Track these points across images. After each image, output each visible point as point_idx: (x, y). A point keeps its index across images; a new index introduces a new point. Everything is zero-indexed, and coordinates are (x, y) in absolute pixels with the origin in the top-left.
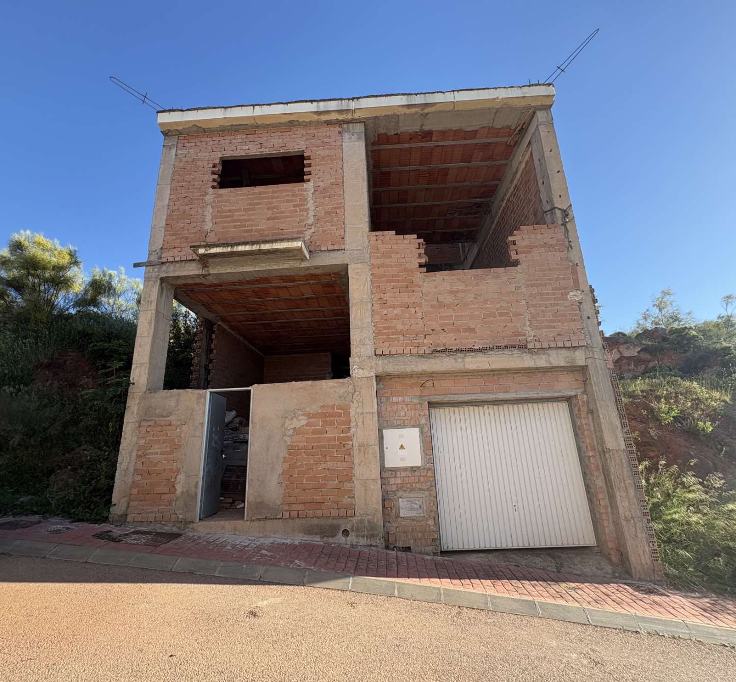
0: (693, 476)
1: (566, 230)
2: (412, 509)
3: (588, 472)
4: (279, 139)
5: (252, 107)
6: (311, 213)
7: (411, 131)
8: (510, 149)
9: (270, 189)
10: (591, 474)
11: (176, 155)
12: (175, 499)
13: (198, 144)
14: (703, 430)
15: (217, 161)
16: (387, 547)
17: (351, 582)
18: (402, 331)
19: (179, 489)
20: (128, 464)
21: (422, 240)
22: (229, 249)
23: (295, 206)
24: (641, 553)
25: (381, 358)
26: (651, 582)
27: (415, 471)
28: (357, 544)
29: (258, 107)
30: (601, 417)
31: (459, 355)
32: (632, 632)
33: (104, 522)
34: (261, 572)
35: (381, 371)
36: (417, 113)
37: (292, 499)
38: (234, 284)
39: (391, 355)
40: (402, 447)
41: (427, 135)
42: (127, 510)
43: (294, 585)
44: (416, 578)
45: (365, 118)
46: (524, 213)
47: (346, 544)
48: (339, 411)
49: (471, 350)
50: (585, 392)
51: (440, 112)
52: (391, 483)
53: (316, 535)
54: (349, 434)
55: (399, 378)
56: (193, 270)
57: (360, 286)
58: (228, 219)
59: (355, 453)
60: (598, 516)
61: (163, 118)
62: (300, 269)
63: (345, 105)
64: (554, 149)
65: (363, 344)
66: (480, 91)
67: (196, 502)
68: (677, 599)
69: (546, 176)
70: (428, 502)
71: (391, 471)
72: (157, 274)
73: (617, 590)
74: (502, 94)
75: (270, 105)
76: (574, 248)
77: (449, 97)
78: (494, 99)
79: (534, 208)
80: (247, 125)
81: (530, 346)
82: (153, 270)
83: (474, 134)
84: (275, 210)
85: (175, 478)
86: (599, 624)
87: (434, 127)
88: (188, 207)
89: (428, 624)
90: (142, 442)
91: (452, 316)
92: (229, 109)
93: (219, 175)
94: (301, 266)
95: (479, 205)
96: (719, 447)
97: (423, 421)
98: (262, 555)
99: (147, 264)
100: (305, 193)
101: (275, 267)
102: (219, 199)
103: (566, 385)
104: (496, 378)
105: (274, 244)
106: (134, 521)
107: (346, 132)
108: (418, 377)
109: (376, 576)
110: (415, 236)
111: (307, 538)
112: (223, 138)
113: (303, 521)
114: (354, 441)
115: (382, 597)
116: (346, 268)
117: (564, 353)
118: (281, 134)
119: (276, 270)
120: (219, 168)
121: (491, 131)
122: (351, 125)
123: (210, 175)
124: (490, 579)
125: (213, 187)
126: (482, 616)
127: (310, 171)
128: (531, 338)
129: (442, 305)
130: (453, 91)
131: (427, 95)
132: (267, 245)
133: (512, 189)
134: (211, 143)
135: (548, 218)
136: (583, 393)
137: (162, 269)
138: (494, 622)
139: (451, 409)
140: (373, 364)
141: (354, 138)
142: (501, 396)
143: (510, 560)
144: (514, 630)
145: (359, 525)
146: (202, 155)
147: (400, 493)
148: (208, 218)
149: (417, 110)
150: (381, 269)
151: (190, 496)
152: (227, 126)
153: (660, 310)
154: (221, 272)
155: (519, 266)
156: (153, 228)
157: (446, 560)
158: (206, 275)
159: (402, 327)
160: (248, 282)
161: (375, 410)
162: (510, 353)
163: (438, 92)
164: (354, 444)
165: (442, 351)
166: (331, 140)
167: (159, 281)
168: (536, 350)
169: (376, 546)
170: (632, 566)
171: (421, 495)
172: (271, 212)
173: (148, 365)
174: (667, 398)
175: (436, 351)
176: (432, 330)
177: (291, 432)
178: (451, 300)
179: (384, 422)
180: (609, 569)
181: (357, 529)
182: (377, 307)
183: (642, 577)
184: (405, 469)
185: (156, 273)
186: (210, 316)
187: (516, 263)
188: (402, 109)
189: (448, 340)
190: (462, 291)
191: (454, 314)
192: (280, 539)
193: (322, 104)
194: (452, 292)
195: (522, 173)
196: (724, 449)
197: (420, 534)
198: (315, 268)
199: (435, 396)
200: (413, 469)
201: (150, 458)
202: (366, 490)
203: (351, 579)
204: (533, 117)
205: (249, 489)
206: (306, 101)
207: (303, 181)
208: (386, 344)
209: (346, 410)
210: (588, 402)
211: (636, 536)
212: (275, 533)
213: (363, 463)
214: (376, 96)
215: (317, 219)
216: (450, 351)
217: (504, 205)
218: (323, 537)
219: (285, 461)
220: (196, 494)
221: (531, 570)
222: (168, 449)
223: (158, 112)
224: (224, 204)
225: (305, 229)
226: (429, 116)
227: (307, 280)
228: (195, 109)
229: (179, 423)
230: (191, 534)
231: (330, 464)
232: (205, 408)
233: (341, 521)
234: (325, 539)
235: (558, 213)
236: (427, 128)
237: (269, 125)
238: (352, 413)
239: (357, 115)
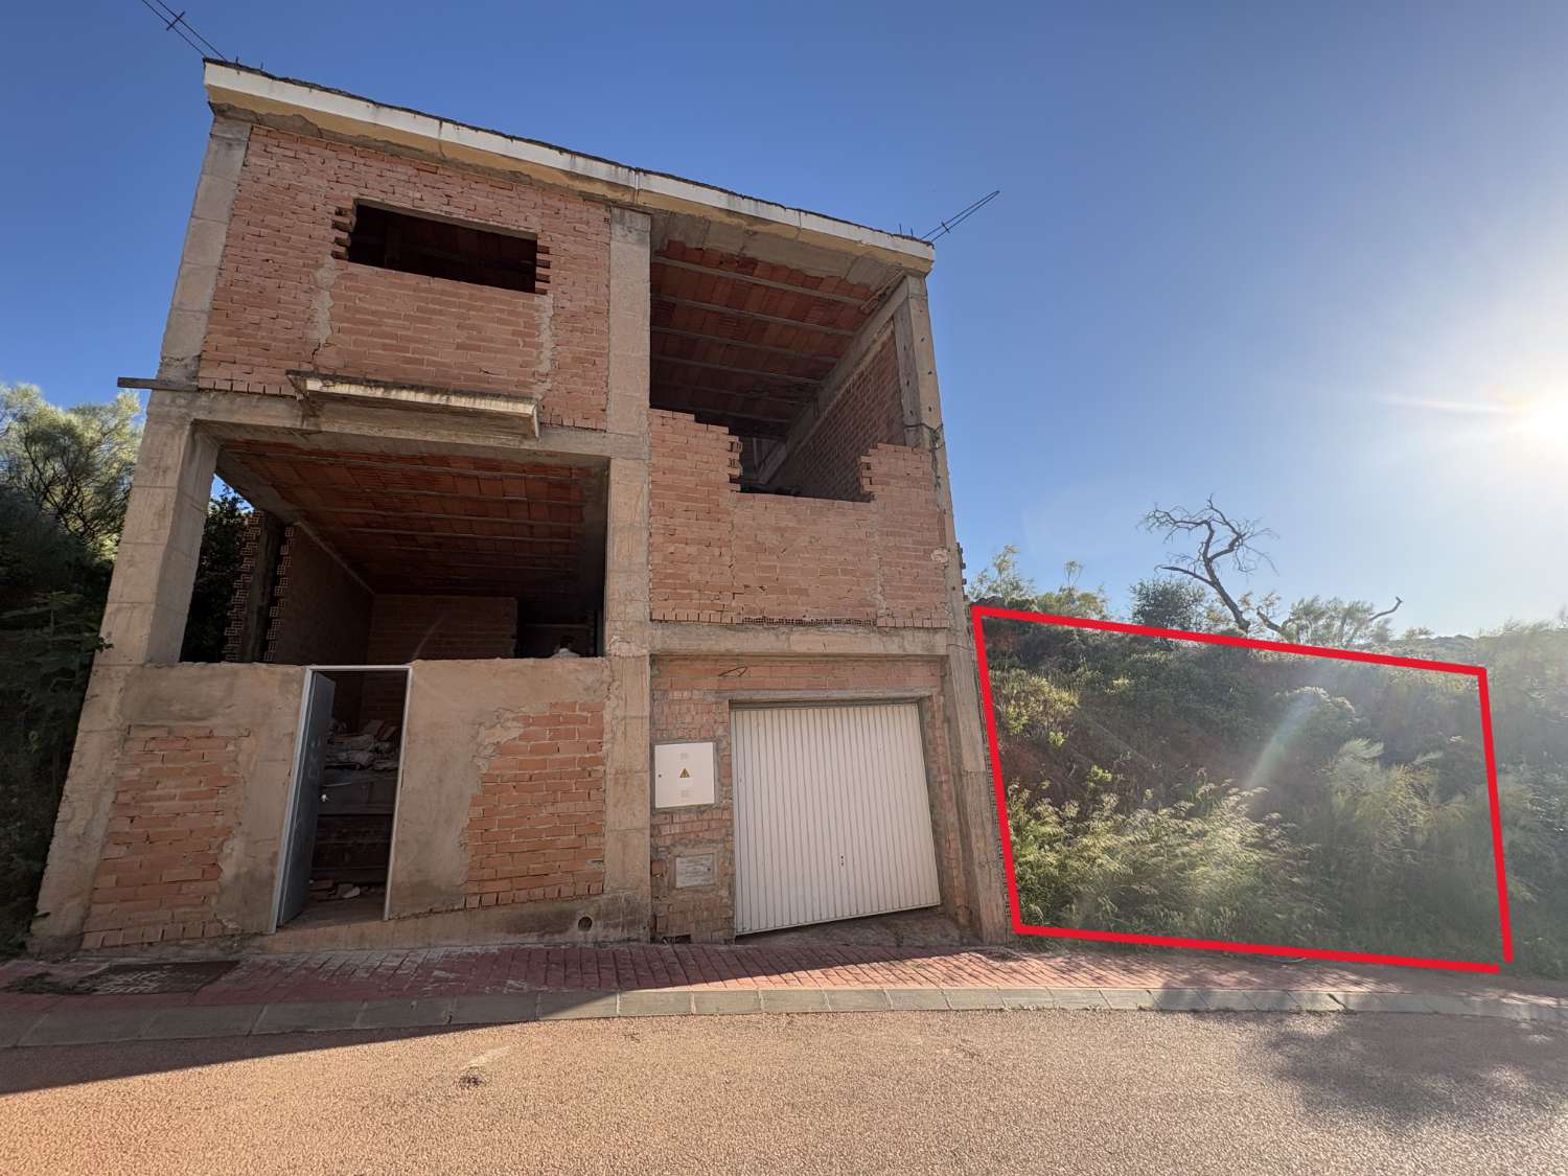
0: (1050, 804)
1: (935, 459)
2: (696, 873)
3: (937, 803)
4: (487, 197)
5: (437, 122)
6: (547, 354)
7: (724, 251)
8: (863, 317)
9: (465, 289)
10: (941, 807)
11: (244, 165)
12: (217, 890)
13: (302, 155)
14: (1054, 742)
15: (349, 205)
16: (653, 940)
17: (618, 1002)
18: (697, 582)
19: (228, 870)
20: (89, 823)
21: (737, 438)
22: (379, 393)
23: (514, 333)
24: (995, 908)
25: (660, 625)
26: (1001, 945)
27: (704, 811)
28: (606, 940)
29: (450, 125)
30: (961, 727)
31: (784, 629)
32: (996, 1010)
33: (16, 956)
34: (450, 1010)
35: (658, 647)
36: (739, 227)
37: (488, 873)
38: (368, 456)
39: (677, 622)
40: (685, 774)
41: (748, 264)
42: (83, 924)
43: (518, 1023)
44: (717, 981)
45: (655, 210)
46: (872, 418)
47: (586, 942)
48: (585, 714)
49: (800, 623)
50: (942, 692)
51: (776, 236)
52: (664, 833)
53: (530, 931)
54: (599, 754)
55: (686, 659)
56: (278, 417)
57: (631, 498)
58: (371, 329)
59: (609, 784)
60: (945, 863)
61: (220, 78)
62: (519, 451)
63: (622, 176)
64: (928, 339)
65: (631, 600)
66: (837, 223)
67: (271, 892)
68: (1034, 963)
69: (912, 373)
70: (722, 860)
71: (665, 813)
72: (184, 410)
73: (970, 960)
74: (866, 238)
75: (477, 129)
76: (943, 488)
77: (790, 218)
78: (856, 242)
79: (889, 416)
80: (421, 151)
81: (880, 623)
82: (173, 401)
83: (817, 282)
84: (475, 333)
85: (220, 847)
86: (961, 1008)
87: (760, 256)
88: (271, 284)
89: (756, 1046)
90: (132, 774)
91: (775, 567)
92: (387, 110)
93: (350, 234)
94: (522, 447)
95: (801, 387)
96: (1068, 764)
97: (720, 732)
98: (438, 980)
99: (156, 385)
100: (536, 314)
101: (470, 441)
102: (349, 284)
103: (920, 683)
104: (830, 666)
105: (478, 401)
106: (103, 946)
107: (617, 222)
108: (716, 660)
109: (657, 988)
110: (726, 430)
111: (514, 940)
112: (362, 161)
113: (504, 910)
114: (609, 764)
115: (673, 1018)
116: (605, 465)
117: (922, 636)
118: (491, 189)
119: (468, 446)
120: (349, 220)
121: (841, 284)
122: (627, 213)
123: (329, 227)
124: (819, 968)
125: (336, 256)
126: (822, 1021)
127: (548, 276)
128: (882, 611)
129: (761, 548)
130: (800, 211)
131: (759, 203)
132: (463, 400)
133: (855, 377)
134: (335, 164)
135: (911, 436)
136: (939, 694)
137: (198, 403)
138: (840, 1026)
139: (761, 713)
140: (646, 635)
141: (632, 237)
142: (836, 695)
143: (835, 938)
144: (868, 1033)
145: (610, 907)
146: (311, 181)
147: (676, 851)
148: (323, 317)
149: (741, 221)
150: (668, 475)
151: (255, 883)
152: (376, 140)
153: (1000, 572)
154: (347, 431)
155: (872, 502)
156: (176, 309)
157: (749, 949)
158: (310, 433)
159: (698, 577)
160: (400, 458)
161: (647, 713)
162: (853, 631)
163: (776, 205)
164: (608, 771)
165: (760, 622)
166: (590, 230)
167: (188, 427)
168: (887, 630)
169: (638, 940)
170: (983, 927)
171: (711, 850)
172: (465, 333)
173: (153, 607)
174: (1017, 699)
175: (749, 621)
176: (746, 586)
177: (489, 751)
178: (775, 542)
179: (659, 735)
180: (955, 934)
181: (605, 915)
182: (657, 539)
183: (994, 940)
184: (688, 809)
185: (178, 406)
186: (282, 508)
187: (868, 498)
188: (719, 214)
189: (768, 604)
190: (793, 529)
191: (779, 565)
192: (461, 947)
193: (580, 160)
194: (777, 529)
195: (875, 358)
196: (1075, 767)
197: (705, 913)
198: (547, 455)
199: (742, 692)
200: (701, 810)
201: (153, 808)
202: (625, 847)
203: (618, 997)
204: (901, 282)
205: (396, 860)
206: (551, 147)
207: (532, 290)
208: (671, 603)
209: (597, 711)
210: (945, 706)
211: (990, 887)
212: (447, 938)
213: (622, 802)
214: (678, 179)
215: (559, 368)
216: (771, 622)
217: (839, 396)
218: (543, 935)
219: (474, 804)
220: (272, 877)
221: (865, 948)
222: (203, 788)
223: (206, 60)
224: (362, 295)
225: (532, 380)
226: (757, 237)
227: (524, 471)
228: (305, 84)
229: (232, 733)
230: (259, 960)
231: (562, 807)
232: (299, 704)
233: (577, 904)
234: (547, 937)
235: (926, 434)
236: (749, 254)
237: (469, 165)
238: (607, 717)
239: (640, 200)
